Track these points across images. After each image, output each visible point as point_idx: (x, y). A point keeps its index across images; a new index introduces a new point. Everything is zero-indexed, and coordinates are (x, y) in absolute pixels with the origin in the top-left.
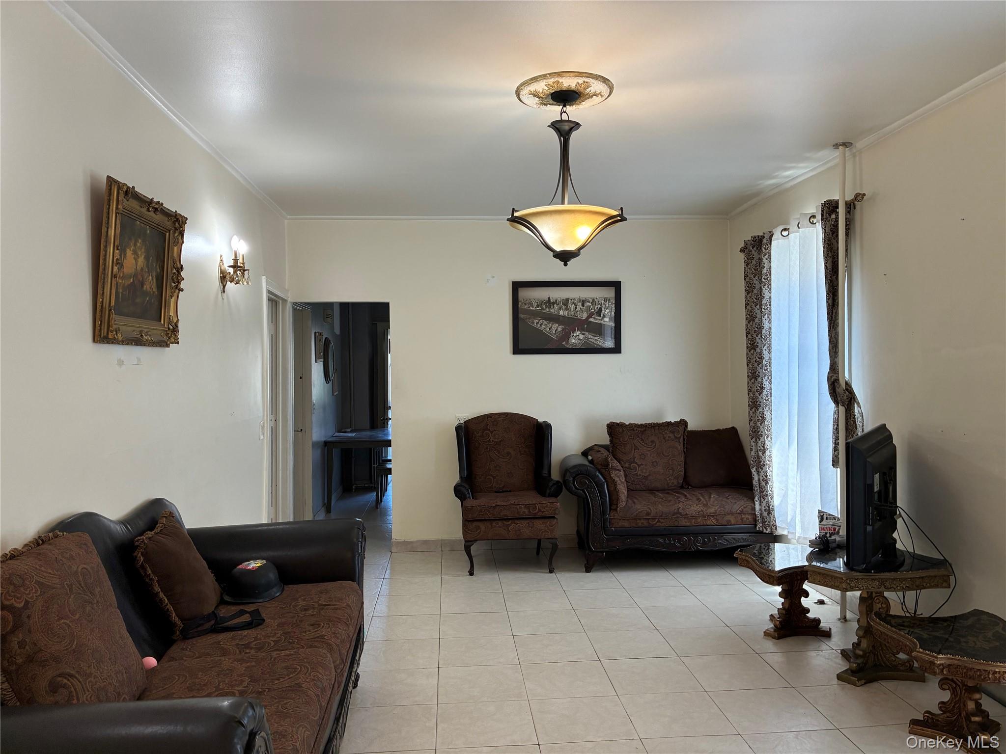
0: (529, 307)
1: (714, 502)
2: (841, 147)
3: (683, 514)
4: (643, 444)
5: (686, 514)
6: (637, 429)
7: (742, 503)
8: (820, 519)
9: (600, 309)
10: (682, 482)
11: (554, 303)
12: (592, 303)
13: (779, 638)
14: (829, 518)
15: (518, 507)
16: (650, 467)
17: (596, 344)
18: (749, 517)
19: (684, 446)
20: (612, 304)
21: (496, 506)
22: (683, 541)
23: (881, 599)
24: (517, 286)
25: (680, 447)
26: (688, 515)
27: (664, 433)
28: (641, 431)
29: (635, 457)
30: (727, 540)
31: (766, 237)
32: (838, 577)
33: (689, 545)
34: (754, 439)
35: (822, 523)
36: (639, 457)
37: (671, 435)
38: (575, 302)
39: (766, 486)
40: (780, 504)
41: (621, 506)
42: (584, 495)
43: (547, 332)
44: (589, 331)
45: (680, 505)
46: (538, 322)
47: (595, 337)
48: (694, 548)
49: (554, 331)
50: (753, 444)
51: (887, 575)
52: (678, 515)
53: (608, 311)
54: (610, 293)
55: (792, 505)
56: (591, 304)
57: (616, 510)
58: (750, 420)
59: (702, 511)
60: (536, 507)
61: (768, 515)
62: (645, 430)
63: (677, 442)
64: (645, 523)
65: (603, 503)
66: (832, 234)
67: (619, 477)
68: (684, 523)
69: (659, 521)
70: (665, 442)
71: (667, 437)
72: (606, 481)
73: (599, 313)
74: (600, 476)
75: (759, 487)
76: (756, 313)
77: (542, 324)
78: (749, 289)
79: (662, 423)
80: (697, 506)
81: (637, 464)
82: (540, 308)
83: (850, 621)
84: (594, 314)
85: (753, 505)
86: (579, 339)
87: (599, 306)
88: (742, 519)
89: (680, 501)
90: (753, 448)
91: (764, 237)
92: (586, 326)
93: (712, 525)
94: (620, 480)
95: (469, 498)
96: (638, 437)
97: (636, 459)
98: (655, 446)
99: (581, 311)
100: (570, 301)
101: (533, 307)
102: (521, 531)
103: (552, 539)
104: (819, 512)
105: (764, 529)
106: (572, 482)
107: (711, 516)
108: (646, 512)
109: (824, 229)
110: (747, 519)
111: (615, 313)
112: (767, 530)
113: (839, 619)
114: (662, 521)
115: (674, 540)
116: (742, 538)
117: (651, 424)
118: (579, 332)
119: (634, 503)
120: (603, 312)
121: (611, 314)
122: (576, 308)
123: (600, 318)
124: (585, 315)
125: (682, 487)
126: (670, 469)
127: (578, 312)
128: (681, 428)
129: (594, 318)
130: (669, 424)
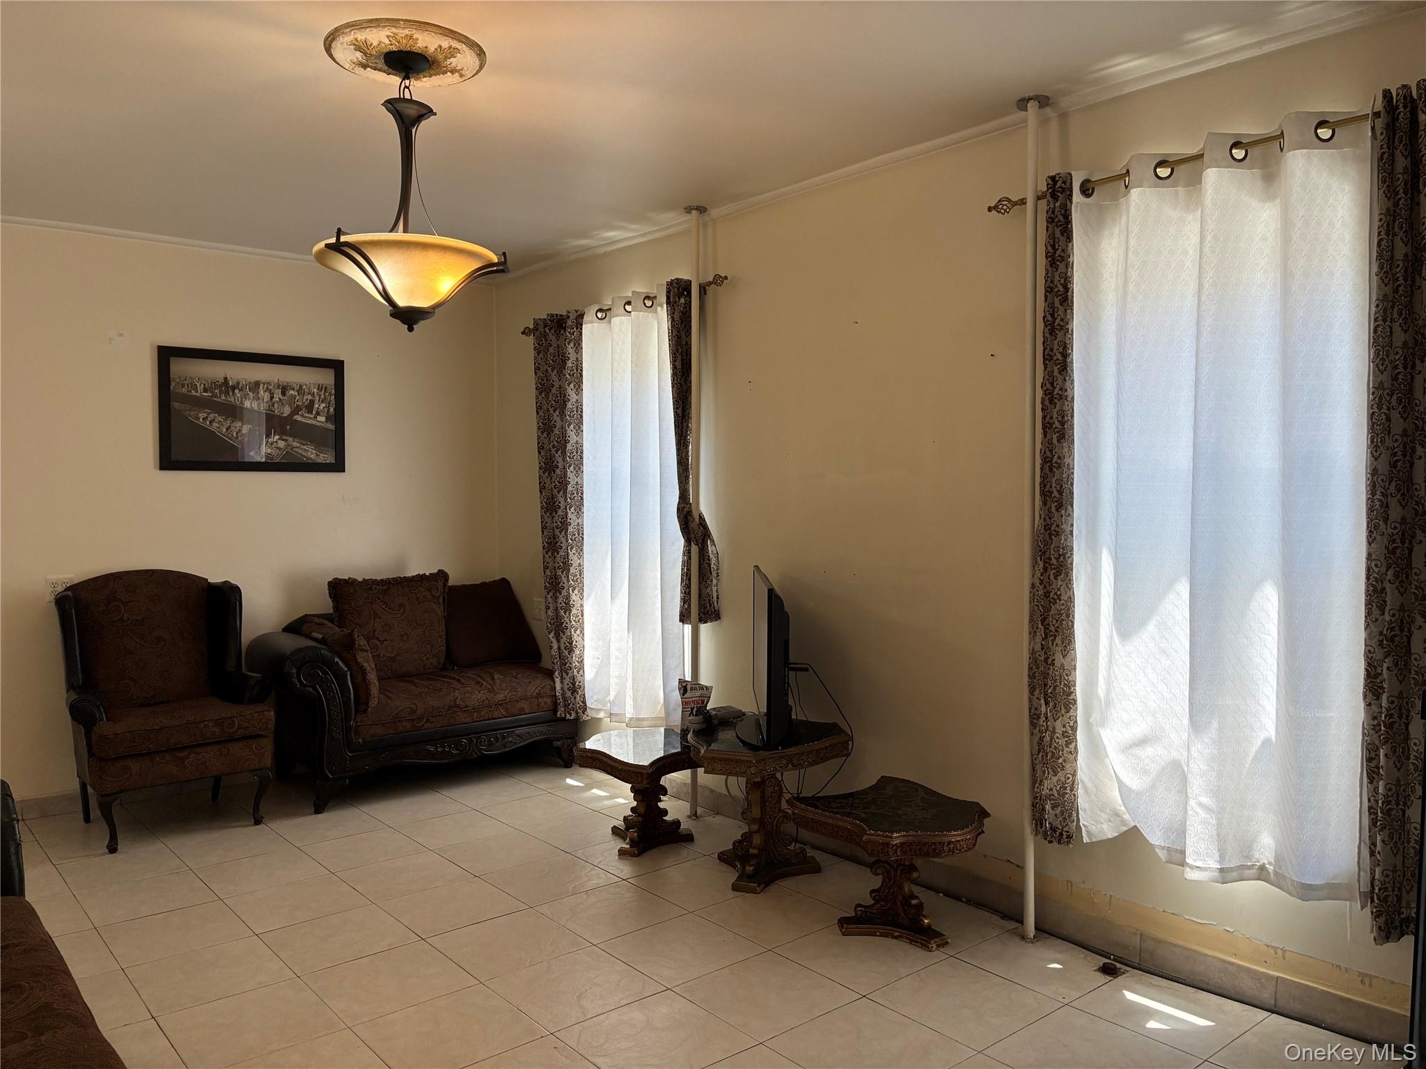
0: (191, 391)
1: (500, 685)
2: (694, 212)
3: (461, 706)
4: (387, 609)
5: (467, 706)
6: (376, 586)
7: (538, 682)
8: (682, 692)
9: (312, 402)
10: (443, 661)
11: (233, 388)
12: (298, 391)
13: (639, 855)
14: (695, 689)
15: (202, 725)
16: (399, 644)
17: (305, 457)
18: (548, 700)
19: (444, 609)
20: (330, 395)
21: (161, 729)
22: (461, 745)
23: (773, 781)
24: (166, 355)
25: (440, 611)
26: (468, 706)
27: (416, 591)
28: (382, 590)
29: (376, 630)
30: (519, 736)
31: (571, 318)
32: (744, 761)
33: (469, 750)
34: (551, 594)
35: (686, 696)
36: (381, 629)
37: (427, 594)
38: (271, 387)
39: (569, 656)
40: (595, 677)
41: (373, 705)
42: (316, 694)
43: (222, 434)
44: (294, 436)
45: (457, 693)
46: (207, 418)
47: (304, 445)
48: (476, 753)
49: (235, 433)
50: (550, 600)
51: (792, 750)
52: (456, 709)
53: (323, 405)
54: (327, 377)
55: (617, 677)
56: (296, 394)
57: (365, 711)
58: (546, 568)
59: (487, 699)
60: (233, 721)
61: (572, 694)
62: (389, 588)
63: (435, 603)
64: (408, 725)
65: (346, 702)
66: (682, 323)
67: (368, 662)
68: (463, 720)
69: (428, 721)
70: (419, 604)
71: (421, 597)
72: (349, 669)
73: (310, 407)
74: (340, 663)
75: (560, 659)
76: (555, 422)
77: (214, 420)
78: (544, 388)
79: (413, 576)
80: (479, 692)
81: (379, 640)
82: (210, 394)
83: (701, 817)
84: (302, 410)
85: (552, 684)
86: (277, 448)
87: (310, 397)
88: (538, 705)
89: (455, 690)
90: (551, 605)
91: (568, 317)
92: (288, 427)
93: (500, 718)
94: (369, 665)
95: (102, 720)
96: (379, 599)
97: (377, 632)
98: (405, 610)
99: (281, 404)
100: (261, 386)
101: (197, 391)
102: (208, 763)
103: (261, 769)
104: (679, 682)
105: (567, 714)
106: (295, 676)
107: (500, 704)
108: (409, 710)
109: (671, 314)
110: (546, 703)
111: (335, 410)
112: (571, 716)
113: (689, 817)
114: (432, 719)
115: (449, 746)
116: (539, 731)
117: (396, 579)
118: (277, 437)
119: (389, 698)
120: (316, 406)
121: (328, 411)
122: (272, 398)
123: (312, 416)
124: (287, 411)
125: (444, 668)
126: (428, 644)
127: (276, 405)
128: (440, 584)
129: (302, 416)
130: (421, 578)
